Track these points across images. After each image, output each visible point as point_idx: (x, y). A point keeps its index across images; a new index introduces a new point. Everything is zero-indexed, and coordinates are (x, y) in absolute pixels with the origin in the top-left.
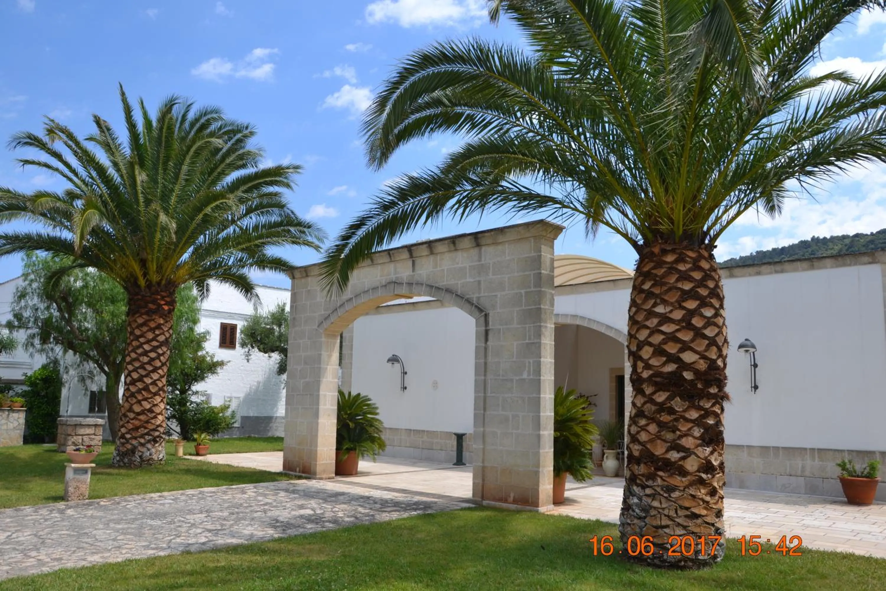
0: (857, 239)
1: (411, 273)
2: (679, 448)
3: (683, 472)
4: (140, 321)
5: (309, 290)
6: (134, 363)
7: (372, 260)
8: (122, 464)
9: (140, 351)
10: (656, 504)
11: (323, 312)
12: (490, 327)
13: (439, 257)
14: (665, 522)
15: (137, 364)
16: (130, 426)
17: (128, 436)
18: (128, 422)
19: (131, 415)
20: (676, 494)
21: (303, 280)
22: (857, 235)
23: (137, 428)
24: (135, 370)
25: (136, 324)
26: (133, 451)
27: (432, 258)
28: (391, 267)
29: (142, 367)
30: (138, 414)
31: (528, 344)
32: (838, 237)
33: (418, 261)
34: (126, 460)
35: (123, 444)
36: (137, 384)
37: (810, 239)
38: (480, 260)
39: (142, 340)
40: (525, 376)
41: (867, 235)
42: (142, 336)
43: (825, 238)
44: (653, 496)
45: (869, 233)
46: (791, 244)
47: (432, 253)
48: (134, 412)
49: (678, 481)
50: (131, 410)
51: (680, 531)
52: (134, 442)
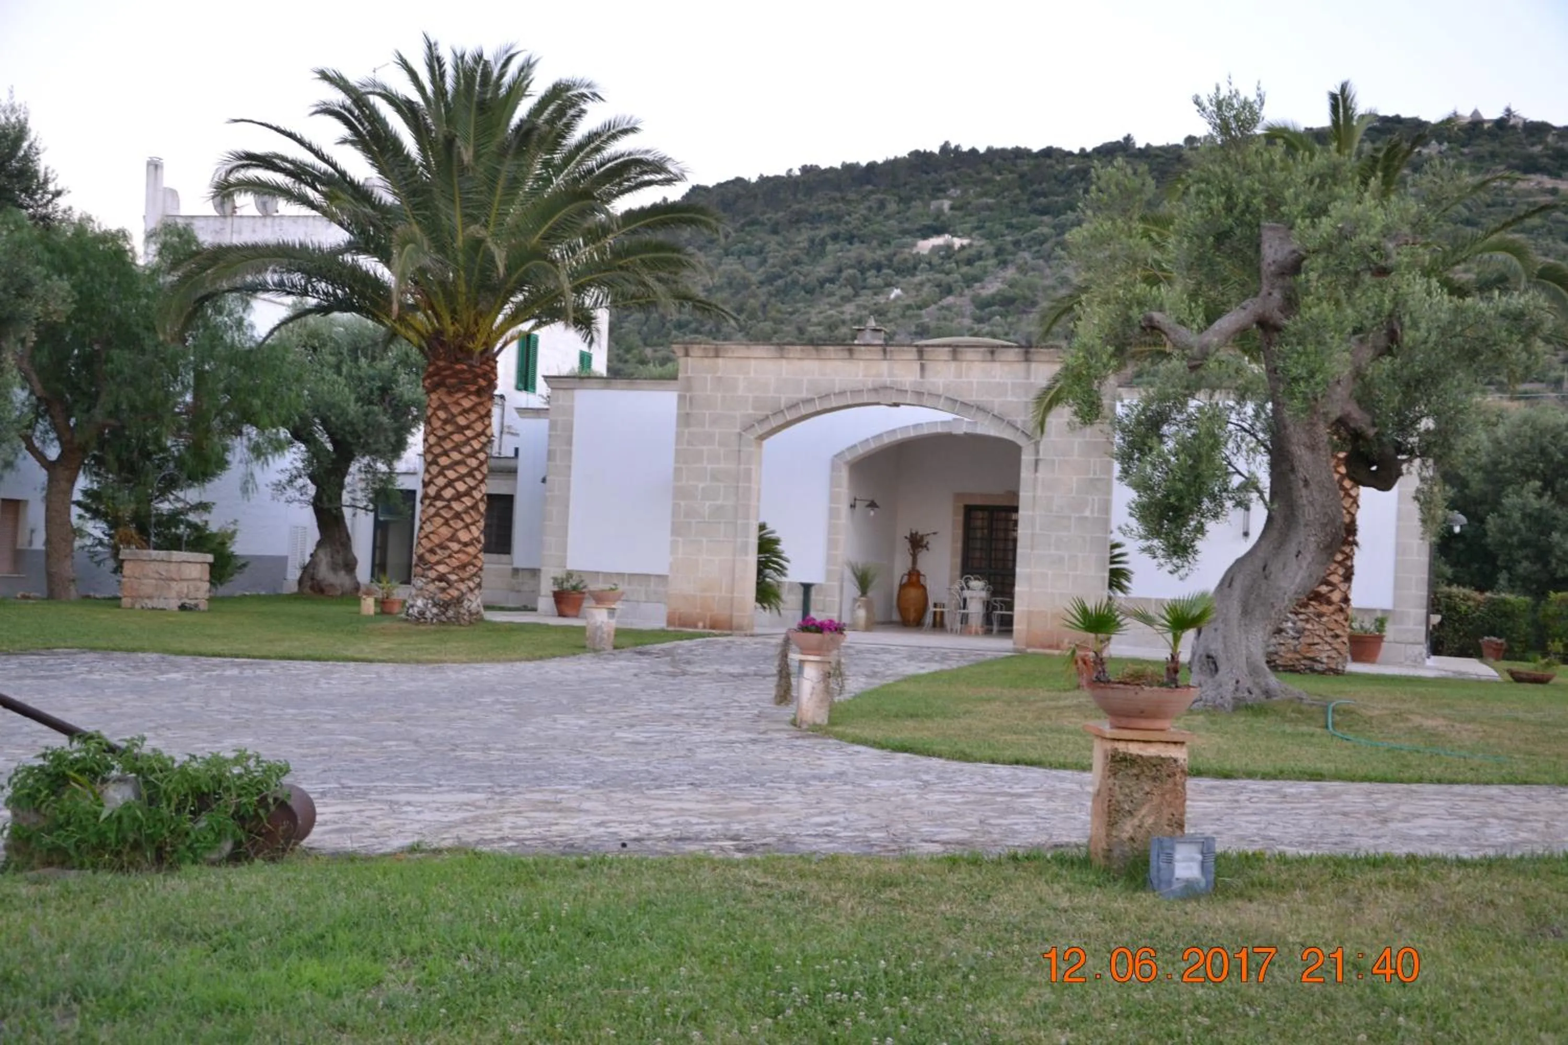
0: (1049, 162)
1: (918, 379)
2: (1328, 583)
3: (1329, 602)
4: (467, 404)
5: (720, 378)
6: (457, 468)
7: (851, 352)
8: (443, 618)
9: (467, 450)
10: (1309, 626)
11: (751, 411)
12: (1041, 456)
13: (964, 364)
14: (1316, 640)
15: (463, 470)
16: (454, 563)
17: (453, 577)
18: (450, 556)
19: (455, 546)
20: (1324, 619)
21: (707, 362)
22: (1049, 153)
23: (463, 567)
24: (461, 478)
25: (459, 409)
26: (459, 601)
27: (953, 365)
28: (884, 366)
29: (470, 474)
30: (466, 545)
31: (1092, 480)
32: (1003, 151)
33: (929, 365)
34: (450, 613)
35: (443, 590)
36: (464, 499)
37: (936, 151)
38: (1028, 376)
39: (469, 433)
40: (1087, 513)
41: (1070, 154)
42: (468, 427)
43: (973, 151)
44: (1307, 621)
45: (1076, 151)
46: (892, 157)
47: (955, 359)
48: (459, 542)
49: (1325, 608)
50: (453, 538)
51: (1327, 647)
52: (463, 587)
